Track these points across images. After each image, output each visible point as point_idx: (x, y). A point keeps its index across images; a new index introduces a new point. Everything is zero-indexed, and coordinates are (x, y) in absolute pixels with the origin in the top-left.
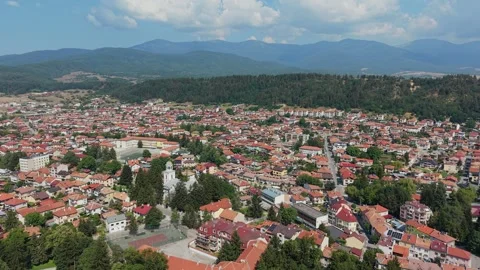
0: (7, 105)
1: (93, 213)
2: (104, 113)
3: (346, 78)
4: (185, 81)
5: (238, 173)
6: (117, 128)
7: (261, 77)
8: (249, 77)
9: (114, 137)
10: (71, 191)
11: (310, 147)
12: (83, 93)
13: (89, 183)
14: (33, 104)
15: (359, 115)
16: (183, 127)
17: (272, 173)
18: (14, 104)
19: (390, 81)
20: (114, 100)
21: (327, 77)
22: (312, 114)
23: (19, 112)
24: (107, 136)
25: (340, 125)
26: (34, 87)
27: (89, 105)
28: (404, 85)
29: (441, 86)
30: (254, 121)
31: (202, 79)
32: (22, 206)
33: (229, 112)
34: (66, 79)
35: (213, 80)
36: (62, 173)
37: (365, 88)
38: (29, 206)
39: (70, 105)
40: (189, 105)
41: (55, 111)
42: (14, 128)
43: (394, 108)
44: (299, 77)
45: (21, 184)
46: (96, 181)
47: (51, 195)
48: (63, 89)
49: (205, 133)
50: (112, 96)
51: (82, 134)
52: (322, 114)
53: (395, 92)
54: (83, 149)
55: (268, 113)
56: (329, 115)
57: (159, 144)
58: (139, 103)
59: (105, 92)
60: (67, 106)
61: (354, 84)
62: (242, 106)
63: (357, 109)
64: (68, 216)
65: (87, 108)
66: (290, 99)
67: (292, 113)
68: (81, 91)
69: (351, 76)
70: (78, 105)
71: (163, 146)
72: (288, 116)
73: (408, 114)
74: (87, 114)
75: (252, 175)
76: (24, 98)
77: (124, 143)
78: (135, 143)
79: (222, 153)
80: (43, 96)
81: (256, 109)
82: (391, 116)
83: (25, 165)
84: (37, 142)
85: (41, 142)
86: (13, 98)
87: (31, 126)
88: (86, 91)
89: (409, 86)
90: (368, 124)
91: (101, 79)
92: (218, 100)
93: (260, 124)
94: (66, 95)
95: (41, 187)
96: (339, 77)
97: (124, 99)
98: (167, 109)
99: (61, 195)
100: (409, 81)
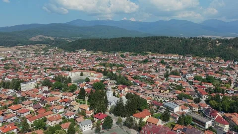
0: (6, 52)
1: (70, 118)
2: (57, 57)
3: (182, 39)
4: (97, 40)
5: (141, 91)
6: (67, 65)
7: (136, 38)
8: (130, 38)
9: (67, 70)
10: (53, 103)
11: (174, 76)
12: (44, 46)
13: (62, 98)
14: (20, 52)
15: (191, 58)
16: (101, 64)
17: (160, 92)
18: (10, 52)
19: (206, 40)
20: (61, 50)
21: (171, 38)
22: (166, 58)
23: (13, 56)
24: (62, 69)
25: (184, 64)
26: (19, 43)
27: (48, 52)
28: (213, 42)
29: (234, 43)
30: (137, 61)
31: (105, 39)
32: (27, 113)
33: (122, 56)
34: (34, 39)
35: (111, 40)
36: (46, 92)
37: (193, 44)
38: (31, 113)
39: (38, 52)
40: (100, 53)
41: (31, 55)
42: (12, 65)
43: (210, 54)
44: (157, 38)
45: (23, 99)
46: (65, 97)
47: (42, 106)
48: (34, 44)
49: (114, 68)
50: (59, 48)
51: (49, 68)
52: (172, 57)
53: (209, 46)
54: (52, 77)
55: (143, 56)
56: (176, 58)
57: (92, 74)
58: (74, 51)
59: (55, 45)
60: (37, 53)
61: (186, 42)
62: (128, 53)
63: (189, 55)
64: (56, 120)
65: (48, 54)
66: (153, 50)
67: (156, 57)
68: (43, 45)
69: (184, 38)
70: (43, 52)
71: (94, 75)
72: (154, 58)
73: (218, 58)
74: (48, 57)
75: (150, 93)
76: (14, 49)
77: (73, 74)
78: (79, 73)
79: (127, 79)
80: (24, 47)
81: (136, 55)
82: (209, 59)
83: (24, 87)
84: (26, 73)
85: (28, 73)
86: (8, 49)
87: (21, 63)
88: (45, 45)
89: (216, 43)
90: (198, 63)
91: (52, 39)
92: (115, 50)
93: (140, 63)
94: (35, 47)
95: (35, 100)
96: (178, 38)
97: (65, 49)
98: (89, 54)
99: (48, 106)
100: (215, 40)
